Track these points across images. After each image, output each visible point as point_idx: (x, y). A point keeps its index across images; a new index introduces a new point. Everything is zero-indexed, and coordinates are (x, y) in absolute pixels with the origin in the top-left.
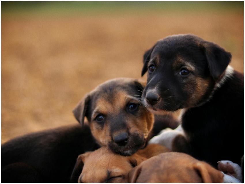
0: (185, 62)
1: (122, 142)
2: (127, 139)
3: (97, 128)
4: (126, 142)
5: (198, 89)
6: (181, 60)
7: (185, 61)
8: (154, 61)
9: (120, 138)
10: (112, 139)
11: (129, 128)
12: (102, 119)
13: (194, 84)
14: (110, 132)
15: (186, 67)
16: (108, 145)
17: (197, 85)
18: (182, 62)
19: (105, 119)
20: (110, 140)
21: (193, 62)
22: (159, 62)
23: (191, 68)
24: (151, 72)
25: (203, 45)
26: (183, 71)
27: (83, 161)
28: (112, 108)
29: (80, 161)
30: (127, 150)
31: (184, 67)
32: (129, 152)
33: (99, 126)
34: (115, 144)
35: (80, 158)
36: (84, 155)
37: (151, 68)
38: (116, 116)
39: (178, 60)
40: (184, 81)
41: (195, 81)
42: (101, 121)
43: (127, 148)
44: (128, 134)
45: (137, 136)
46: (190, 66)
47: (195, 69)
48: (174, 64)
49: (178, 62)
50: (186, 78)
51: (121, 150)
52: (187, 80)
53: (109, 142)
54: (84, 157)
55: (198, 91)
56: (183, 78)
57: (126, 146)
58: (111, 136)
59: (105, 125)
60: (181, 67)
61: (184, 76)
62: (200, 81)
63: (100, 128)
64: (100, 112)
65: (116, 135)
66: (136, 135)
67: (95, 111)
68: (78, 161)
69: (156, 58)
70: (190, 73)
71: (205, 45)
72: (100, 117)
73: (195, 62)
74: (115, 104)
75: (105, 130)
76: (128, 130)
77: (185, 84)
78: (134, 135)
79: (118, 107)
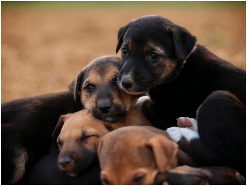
0: (155, 47)
1: (105, 110)
2: (109, 108)
3: (86, 96)
4: (108, 110)
5: (167, 69)
6: (152, 45)
7: (155, 45)
8: (126, 45)
9: (103, 106)
10: (97, 106)
11: (113, 98)
12: (91, 88)
13: (164, 66)
14: (96, 99)
15: (155, 51)
16: (92, 110)
17: (166, 65)
18: (152, 47)
19: (94, 89)
20: (95, 106)
21: (161, 46)
22: (131, 47)
23: (160, 52)
24: (124, 55)
25: (172, 30)
26: (153, 55)
27: (64, 121)
28: (101, 80)
29: (61, 120)
30: (108, 118)
31: (154, 52)
32: (109, 119)
33: (88, 93)
34: (98, 110)
35: (62, 118)
36: (66, 116)
37: (124, 50)
38: (104, 87)
39: (148, 45)
40: (155, 65)
41: (164, 63)
42: (90, 90)
43: (109, 116)
44: (111, 104)
45: (119, 107)
46: (160, 50)
47: (164, 52)
48: (145, 48)
49: (149, 47)
50: (156, 61)
51: (103, 117)
52: (157, 63)
53: (94, 108)
54: (66, 118)
55: (166, 71)
56: (154, 62)
57: (108, 114)
58: (96, 102)
59: (93, 93)
60: (151, 51)
61: (154, 60)
62: (168, 62)
63: (89, 95)
64: (90, 83)
65: (100, 103)
66: (119, 105)
67: (86, 80)
68: (60, 120)
69: (128, 43)
70: (159, 57)
71: (174, 30)
72: (90, 87)
73: (164, 46)
74: (104, 77)
75: (92, 98)
76: (112, 99)
77: (156, 67)
78: (116, 105)
79: (107, 80)
